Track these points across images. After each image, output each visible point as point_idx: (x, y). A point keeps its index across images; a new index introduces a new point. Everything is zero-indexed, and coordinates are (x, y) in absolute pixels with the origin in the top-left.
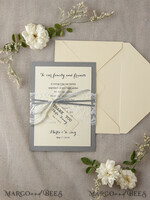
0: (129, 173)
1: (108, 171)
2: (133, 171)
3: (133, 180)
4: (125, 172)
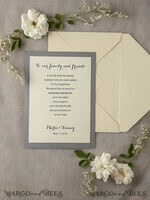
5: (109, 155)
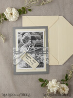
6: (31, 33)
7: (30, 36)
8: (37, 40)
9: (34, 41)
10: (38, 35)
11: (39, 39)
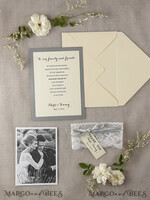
0: (118, 172)
1: (101, 173)
2: (121, 170)
3: (122, 178)
4: (114, 172)
5: (105, 165)
6: (37, 131)
7: (35, 135)
8: (47, 141)
9: (41, 143)
10: (48, 134)
11: (49, 140)
